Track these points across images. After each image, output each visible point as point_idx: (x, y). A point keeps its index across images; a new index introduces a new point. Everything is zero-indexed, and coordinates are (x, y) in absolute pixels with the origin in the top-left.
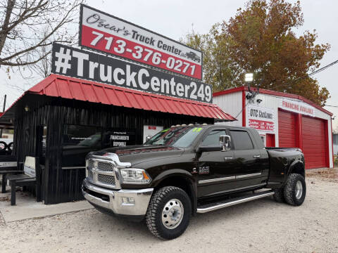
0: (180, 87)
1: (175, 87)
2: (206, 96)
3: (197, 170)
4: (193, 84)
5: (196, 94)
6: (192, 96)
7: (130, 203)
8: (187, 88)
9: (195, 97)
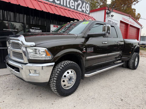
0: (72, 3)
1: (69, 2)
2: (86, 10)
3: (86, 50)
4: (79, 2)
5: (81, 8)
6: (79, 9)
7: (37, 73)
8: (76, 3)
9: (81, 10)
